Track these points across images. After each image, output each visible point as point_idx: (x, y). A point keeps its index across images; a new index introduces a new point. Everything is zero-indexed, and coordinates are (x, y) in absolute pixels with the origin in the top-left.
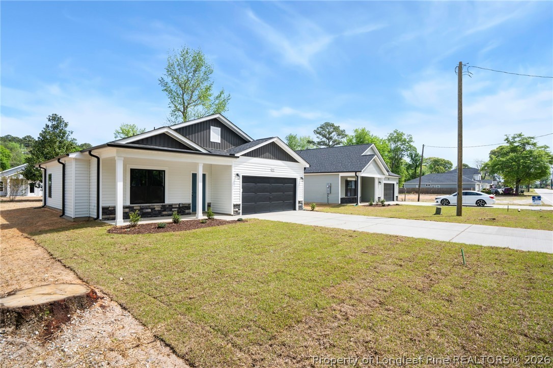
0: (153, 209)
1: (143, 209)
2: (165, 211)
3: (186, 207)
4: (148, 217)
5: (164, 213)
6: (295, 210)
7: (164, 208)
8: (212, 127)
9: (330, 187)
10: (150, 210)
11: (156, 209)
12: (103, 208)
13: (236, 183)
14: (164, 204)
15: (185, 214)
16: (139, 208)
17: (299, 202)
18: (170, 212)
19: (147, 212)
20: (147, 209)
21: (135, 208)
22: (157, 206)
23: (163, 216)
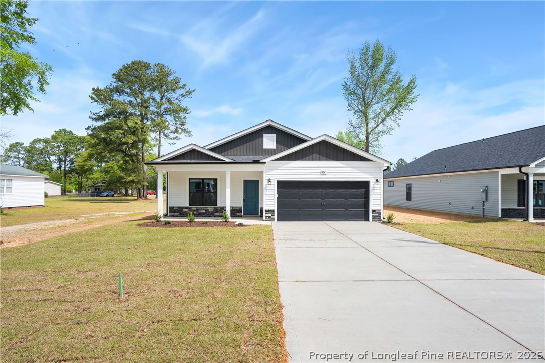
0: (207, 210)
1: (199, 210)
2: (217, 212)
3: (237, 210)
4: (202, 217)
5: (216, 214)
6: (369, 220)
7: (217, 210)
8: (265, 135)
9: (486, 191)
10: (204, 211)
11: (210, 210)
12: (170, 208)
13: (268, 188)
14: (216, 207)
15: (237, 217)
16: (195, 209)
17: (374, 211)
18: (221, 214)
19: (202, 213)
20: (202, 210)
21: (192, 209)
22: (211, 209)
23: (215, 216)
